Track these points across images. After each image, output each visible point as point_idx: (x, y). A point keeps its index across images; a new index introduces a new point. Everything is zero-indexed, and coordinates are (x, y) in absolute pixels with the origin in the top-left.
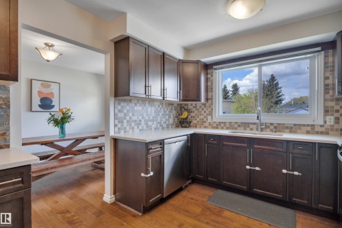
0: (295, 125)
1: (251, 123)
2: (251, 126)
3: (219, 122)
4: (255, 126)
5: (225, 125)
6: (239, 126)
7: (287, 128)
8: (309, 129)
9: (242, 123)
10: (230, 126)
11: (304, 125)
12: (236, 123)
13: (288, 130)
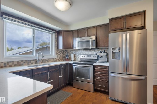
0: (49, 59)
1: (32, 60)
2: (32, 62)
3: (8, 62)
4: (34, 62)
5: (13, 64)
6: (24, 63)
7: (46, 60)
8: (52, 60)
9: (26, 61)
10: (18, 63)
11: (51, 59)
12: (22, 61)
13: (47, 62)
